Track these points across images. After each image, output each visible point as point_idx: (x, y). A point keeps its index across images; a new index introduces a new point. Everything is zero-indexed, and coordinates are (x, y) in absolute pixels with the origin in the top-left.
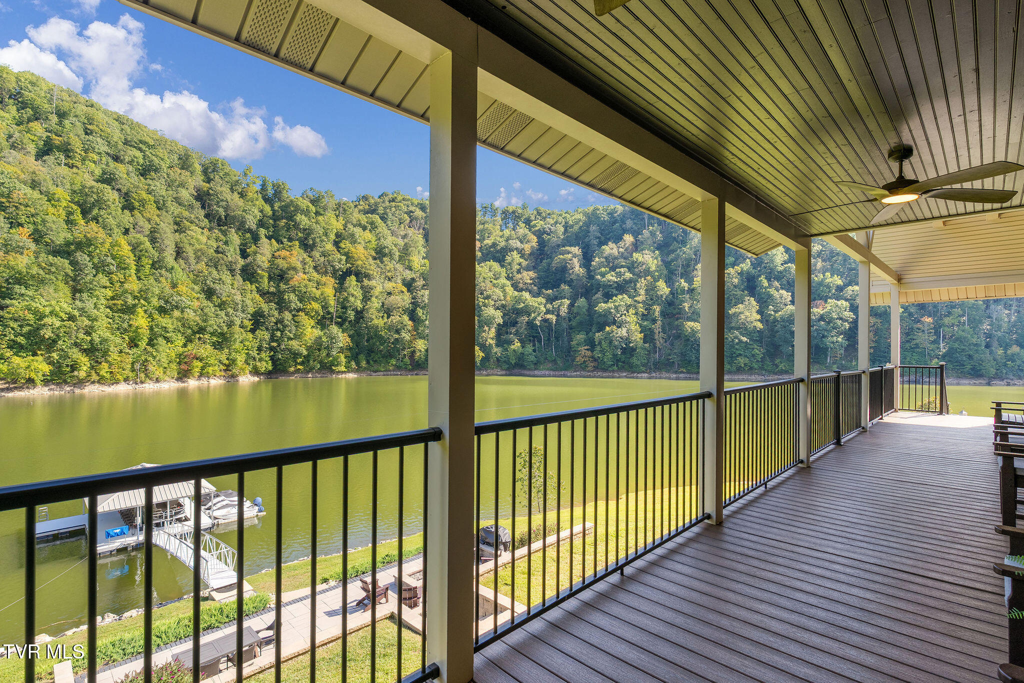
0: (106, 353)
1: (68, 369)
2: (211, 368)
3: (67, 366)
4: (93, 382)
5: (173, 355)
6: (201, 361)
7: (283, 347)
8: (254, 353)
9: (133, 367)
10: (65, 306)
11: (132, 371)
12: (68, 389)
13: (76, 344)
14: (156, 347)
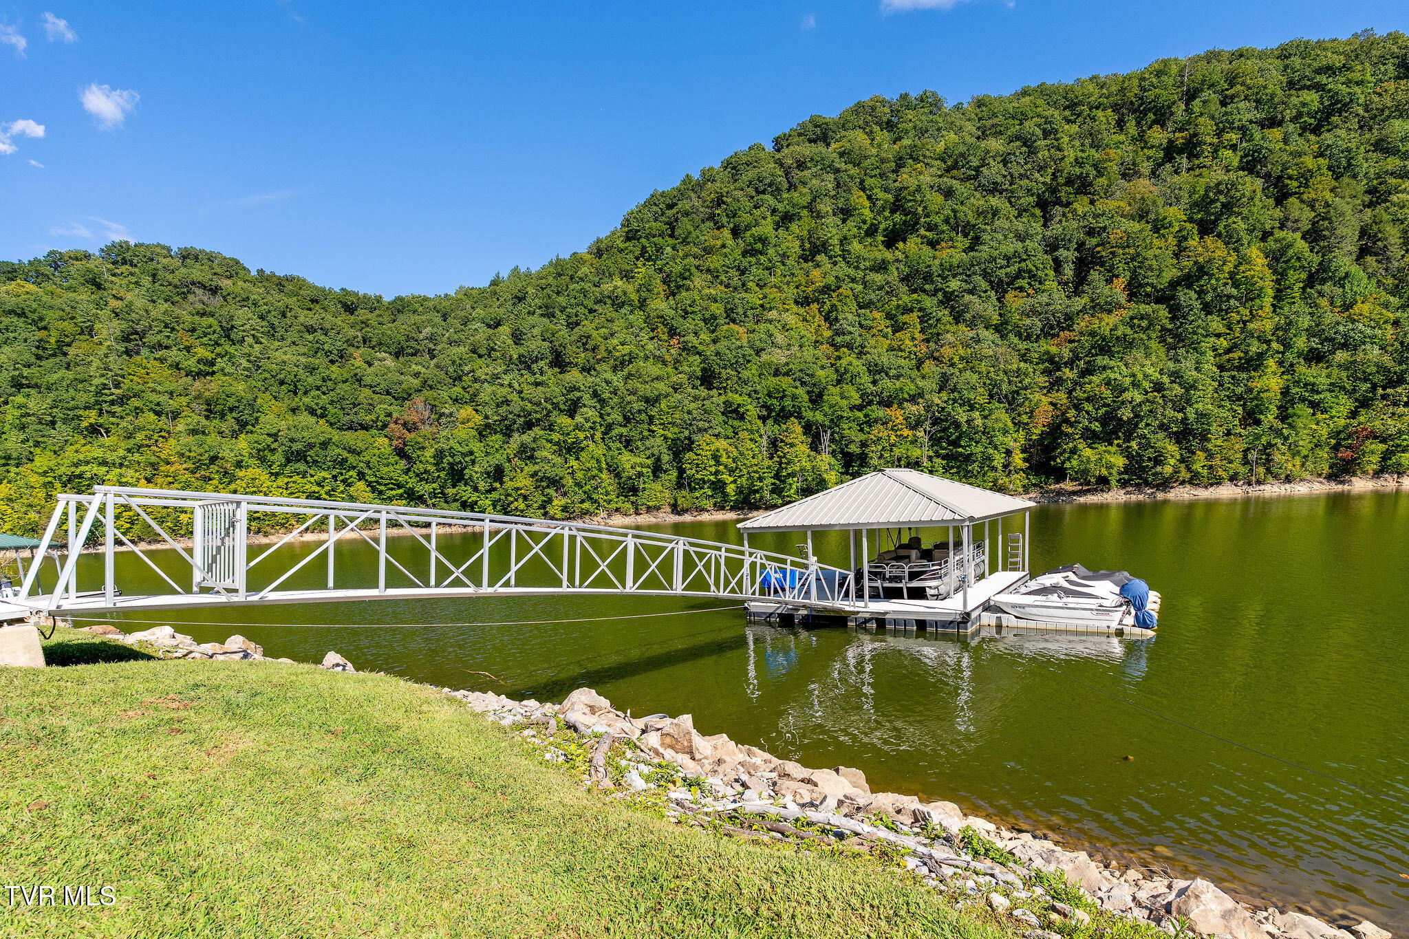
0: (1204, 437)
1: (1151, 464)
3: (1150, 459)
4: (1182, 483)
5: (1323, 432)
6: (1381, 441)
9: (1245, 457)
10: (1150, 371)
11: (1244, 464)
12: (1149, 492)
13: (1162, 427)
14: (1290, 420)
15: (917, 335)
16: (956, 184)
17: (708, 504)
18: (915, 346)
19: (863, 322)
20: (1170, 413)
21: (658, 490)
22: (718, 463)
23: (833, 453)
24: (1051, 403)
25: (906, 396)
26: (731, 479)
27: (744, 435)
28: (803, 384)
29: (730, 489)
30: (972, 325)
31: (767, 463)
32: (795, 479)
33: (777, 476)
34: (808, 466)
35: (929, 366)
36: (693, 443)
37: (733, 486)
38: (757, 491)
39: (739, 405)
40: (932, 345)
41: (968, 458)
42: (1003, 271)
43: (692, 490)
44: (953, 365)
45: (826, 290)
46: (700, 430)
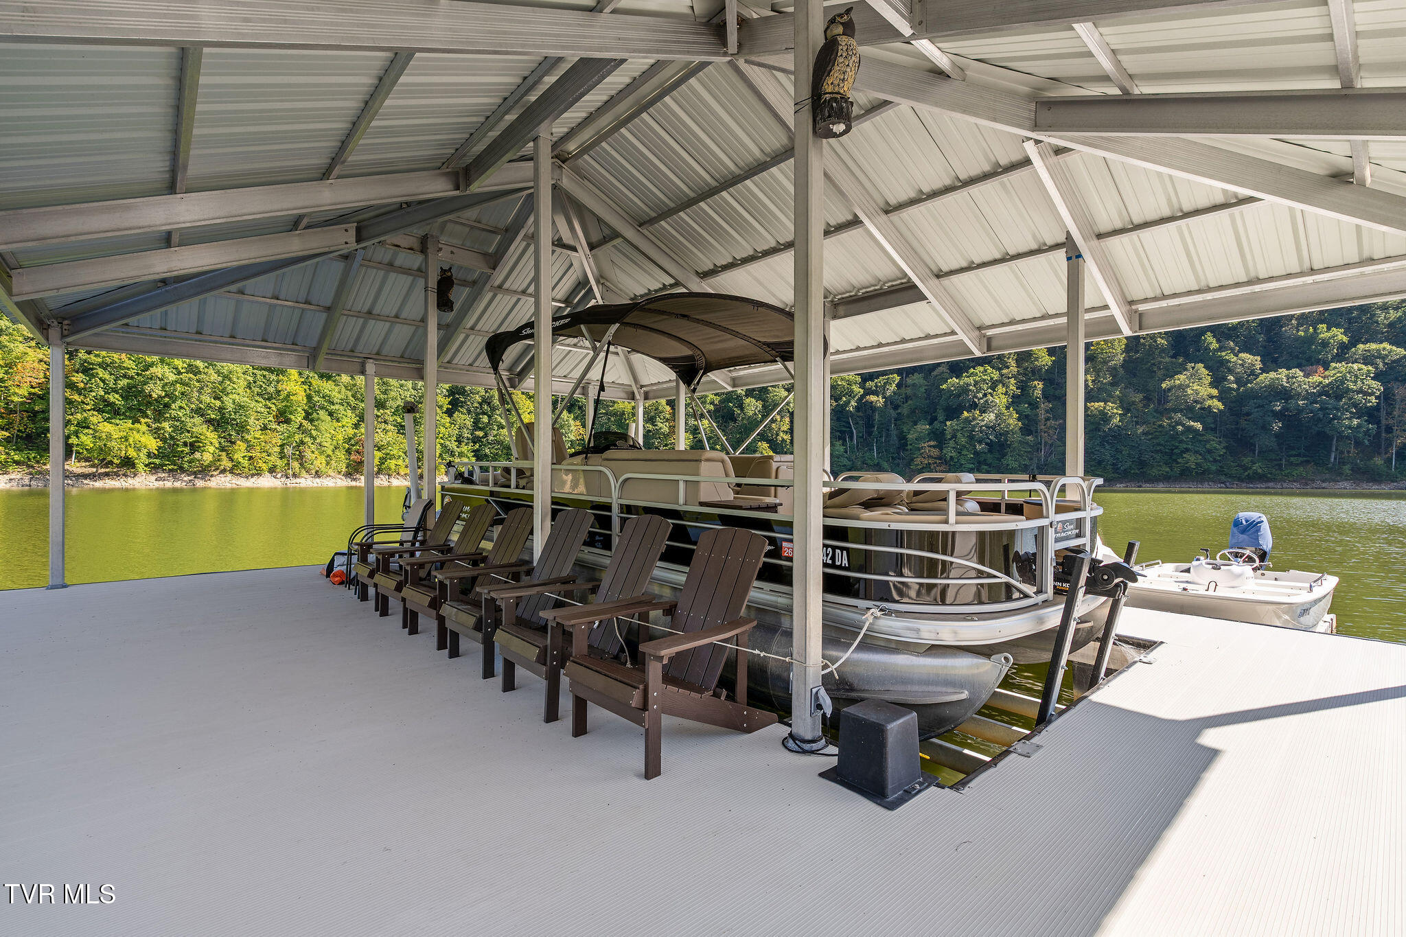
0: (242, 428)
1: (187, 450)
2: (393, 462)
3: (185, 444)
4: (223, 471)
5: (340, 437)
6: (379, 449)
7: (491, 438)
8: (453, 445)
9: (282, 452)
11: (281, 458)
12: (186, 479)
13: (199, 412)
14: (316, 423)
20: (207, 399)
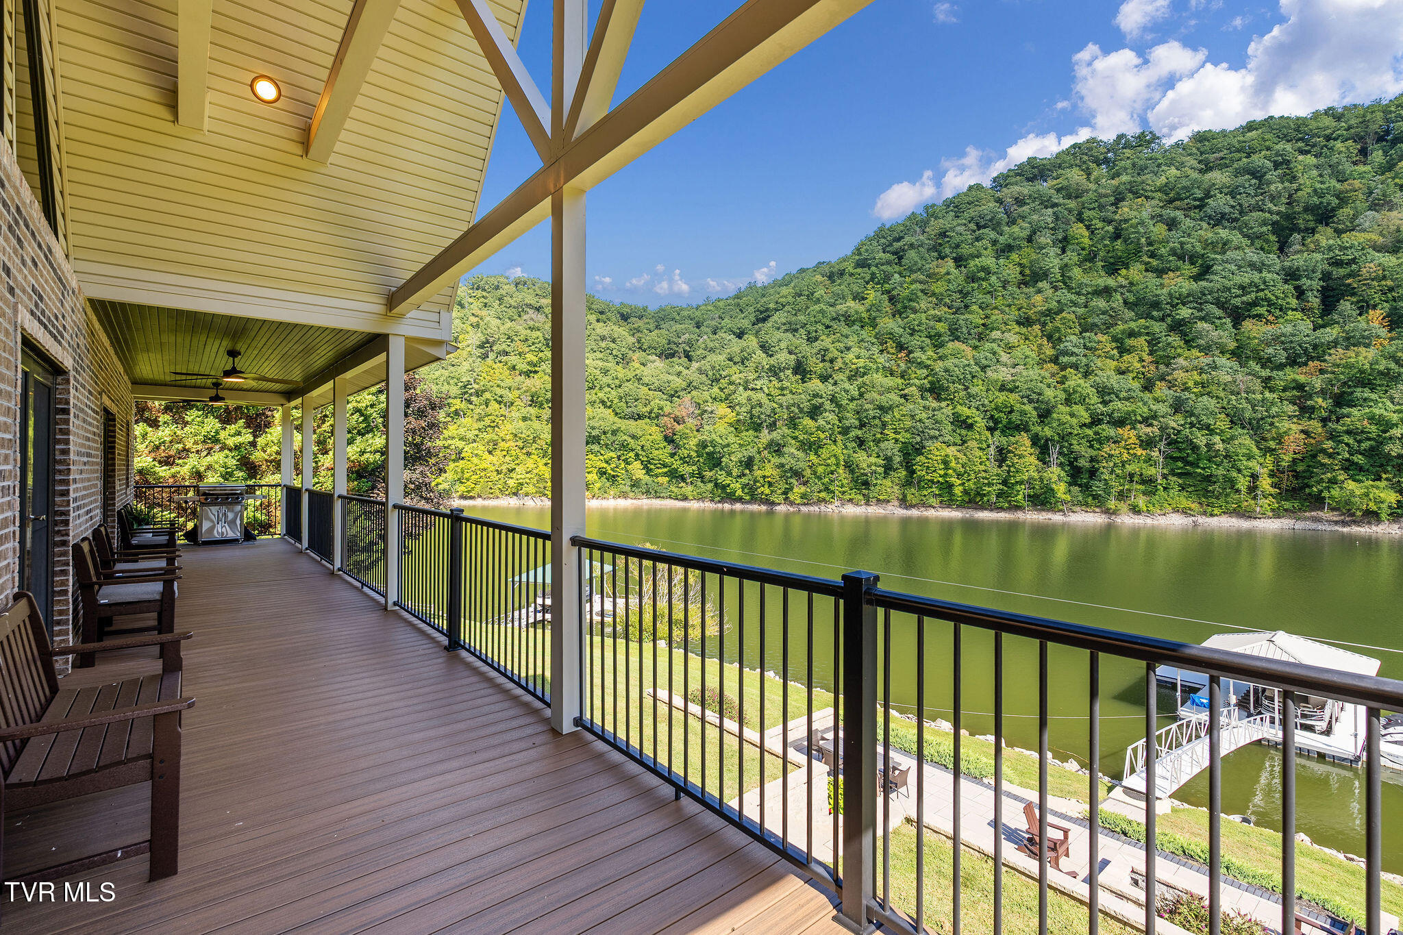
15: (1146, 357)
16: (1179, 214)
17: (933, 501)
18: (1143, 367)
19: (1088, 344)
21: (889, 486)
22: (947, 468)
23: (1061, 465)
24: (1302, 431)
25: (1139, 418)
26: (959, 482)
27: (973, 444)
28: (1030, 401)
29: (958, 491)
30: (1206, 350)
31: (996, 470)
32: (1023, 487)
33: (1005, 483)
34: (1036, 475)
35: (1161, 390)
36: (924, 447)
37: (961, 488)
38: (984, 495)
39: (968, 417)
40: (1162, 367)
41: (1209, 479)
42: (1239, 300)
43: (920, 489)
44: (1187, 389)
45: (1049, 313)
46: (932, 438)
